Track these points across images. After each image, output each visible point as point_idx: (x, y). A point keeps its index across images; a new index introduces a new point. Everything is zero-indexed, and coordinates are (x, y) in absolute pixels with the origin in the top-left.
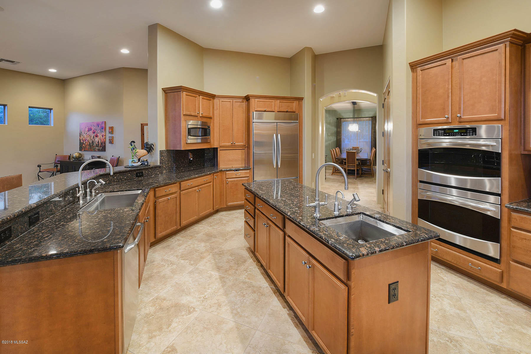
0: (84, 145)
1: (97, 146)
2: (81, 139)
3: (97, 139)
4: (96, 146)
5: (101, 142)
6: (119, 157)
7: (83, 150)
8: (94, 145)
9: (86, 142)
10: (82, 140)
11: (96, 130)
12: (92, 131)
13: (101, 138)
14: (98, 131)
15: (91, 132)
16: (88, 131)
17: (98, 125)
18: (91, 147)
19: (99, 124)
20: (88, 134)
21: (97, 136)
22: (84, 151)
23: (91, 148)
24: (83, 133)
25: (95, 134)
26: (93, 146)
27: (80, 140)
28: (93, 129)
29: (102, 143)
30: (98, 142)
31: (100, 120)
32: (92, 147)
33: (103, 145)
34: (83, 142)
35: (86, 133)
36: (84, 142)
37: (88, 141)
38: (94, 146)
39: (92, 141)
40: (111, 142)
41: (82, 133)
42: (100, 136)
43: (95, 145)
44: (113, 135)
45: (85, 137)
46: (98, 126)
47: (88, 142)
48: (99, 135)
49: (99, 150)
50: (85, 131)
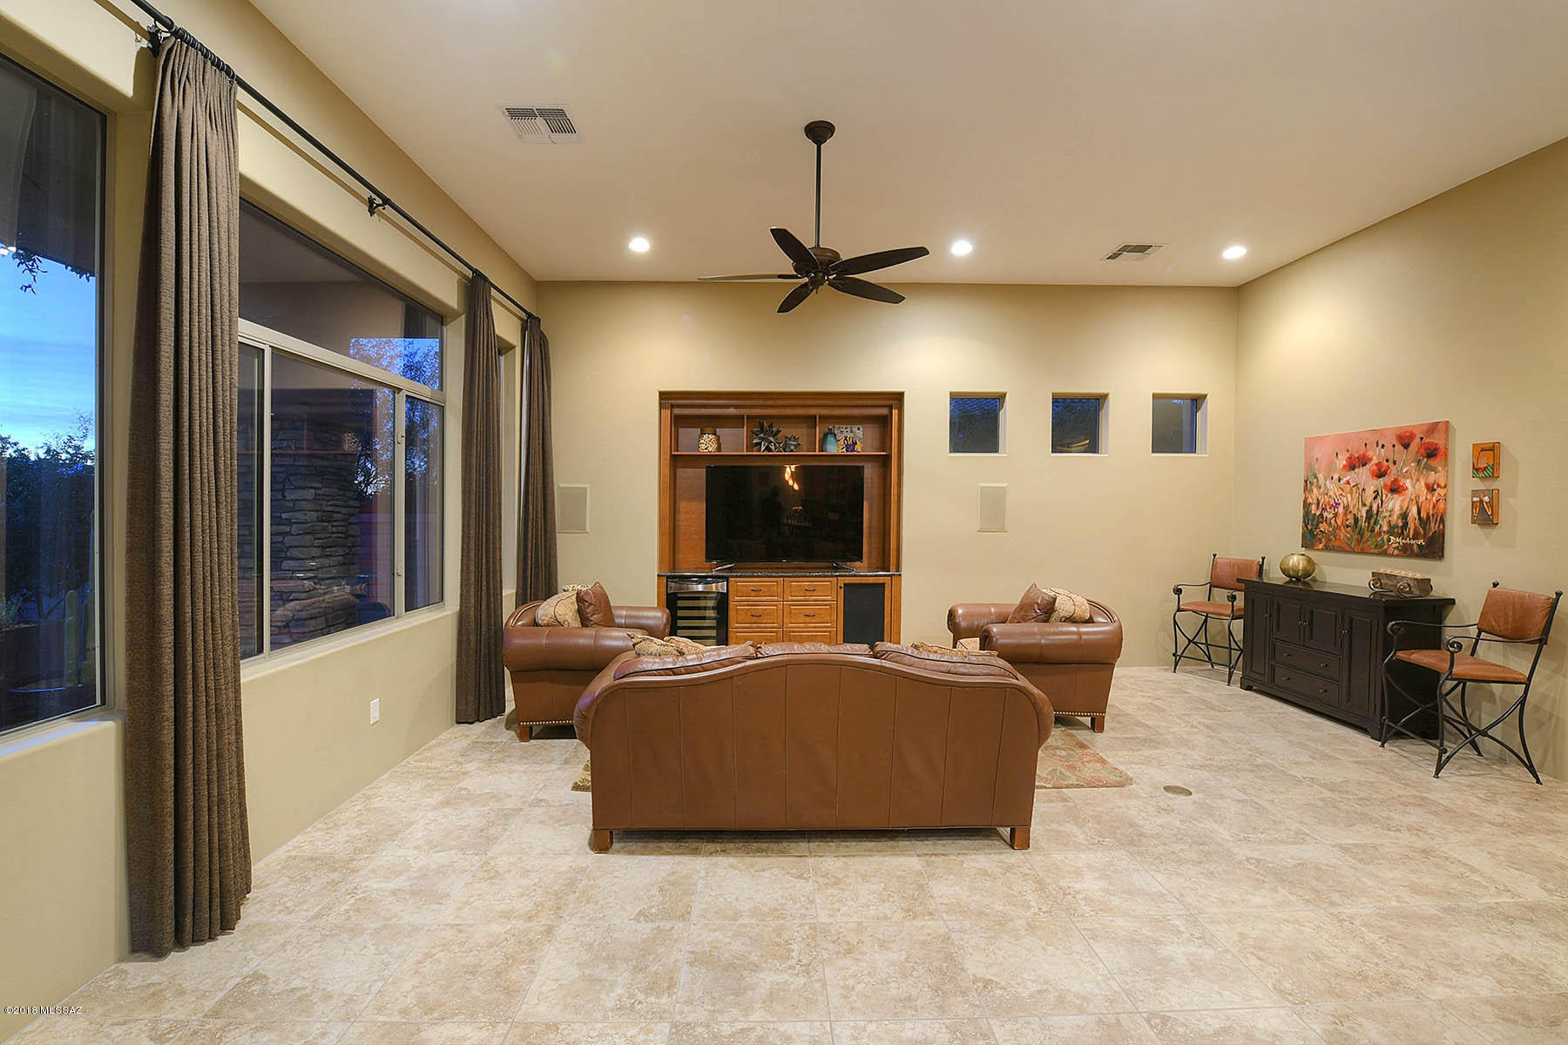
0: (1323, 527)
1: (1401, 529)
2: (1310, 500)
3: (1395, 504)
4: (1391, 531)
5: (1423, 515)
6: (1559, 594)
7: (1321, 546)
8: (1377, 529)
9: (1336, 515)
10: (1314, 507)
11: (1395, 463)
12: (1371, 466)
13: (1422, 499)
14: (1405, 465)
15: (1363, 475)
16: (1352, 466)
17: (1405, 440)
18: (1361, 533)
19: (1412, 436)
20: (1348, 483)
21: (1395, 489)
22: (1327, 548)
23: (1359, 542)
24: (1321, 476)
25: (1388, 480)
26: (1373, 531)
27: (1306, 505)
28: (1375, 460)
29: (1424, 522)
30: (1404, 516)
31: (1414, 417)
32: (1367, 534)
33: (1433, 527)
34: (1321, 514)
35: (1336, 477)
36: (1325, 514)
37: (1346, 508)
38: (1379, 534)
39: (1369, 512)
40: (1485, 515)
41: (1316, 477)
42: (1414, 487)
43: (1385, 528)
44: (1494, 485)
45: (1331, 493)
46: (1406, 446)
47: (1345, 514)
48: (1408, 483)
49: (1406, 552)
50: (1330, 467)
